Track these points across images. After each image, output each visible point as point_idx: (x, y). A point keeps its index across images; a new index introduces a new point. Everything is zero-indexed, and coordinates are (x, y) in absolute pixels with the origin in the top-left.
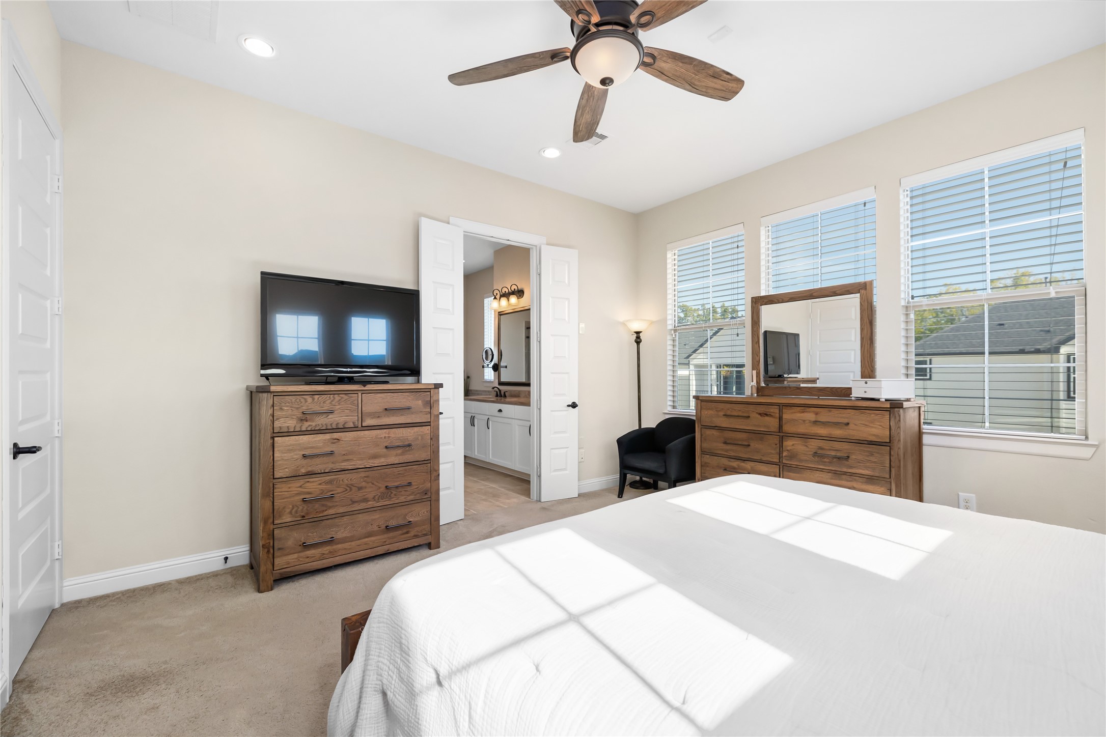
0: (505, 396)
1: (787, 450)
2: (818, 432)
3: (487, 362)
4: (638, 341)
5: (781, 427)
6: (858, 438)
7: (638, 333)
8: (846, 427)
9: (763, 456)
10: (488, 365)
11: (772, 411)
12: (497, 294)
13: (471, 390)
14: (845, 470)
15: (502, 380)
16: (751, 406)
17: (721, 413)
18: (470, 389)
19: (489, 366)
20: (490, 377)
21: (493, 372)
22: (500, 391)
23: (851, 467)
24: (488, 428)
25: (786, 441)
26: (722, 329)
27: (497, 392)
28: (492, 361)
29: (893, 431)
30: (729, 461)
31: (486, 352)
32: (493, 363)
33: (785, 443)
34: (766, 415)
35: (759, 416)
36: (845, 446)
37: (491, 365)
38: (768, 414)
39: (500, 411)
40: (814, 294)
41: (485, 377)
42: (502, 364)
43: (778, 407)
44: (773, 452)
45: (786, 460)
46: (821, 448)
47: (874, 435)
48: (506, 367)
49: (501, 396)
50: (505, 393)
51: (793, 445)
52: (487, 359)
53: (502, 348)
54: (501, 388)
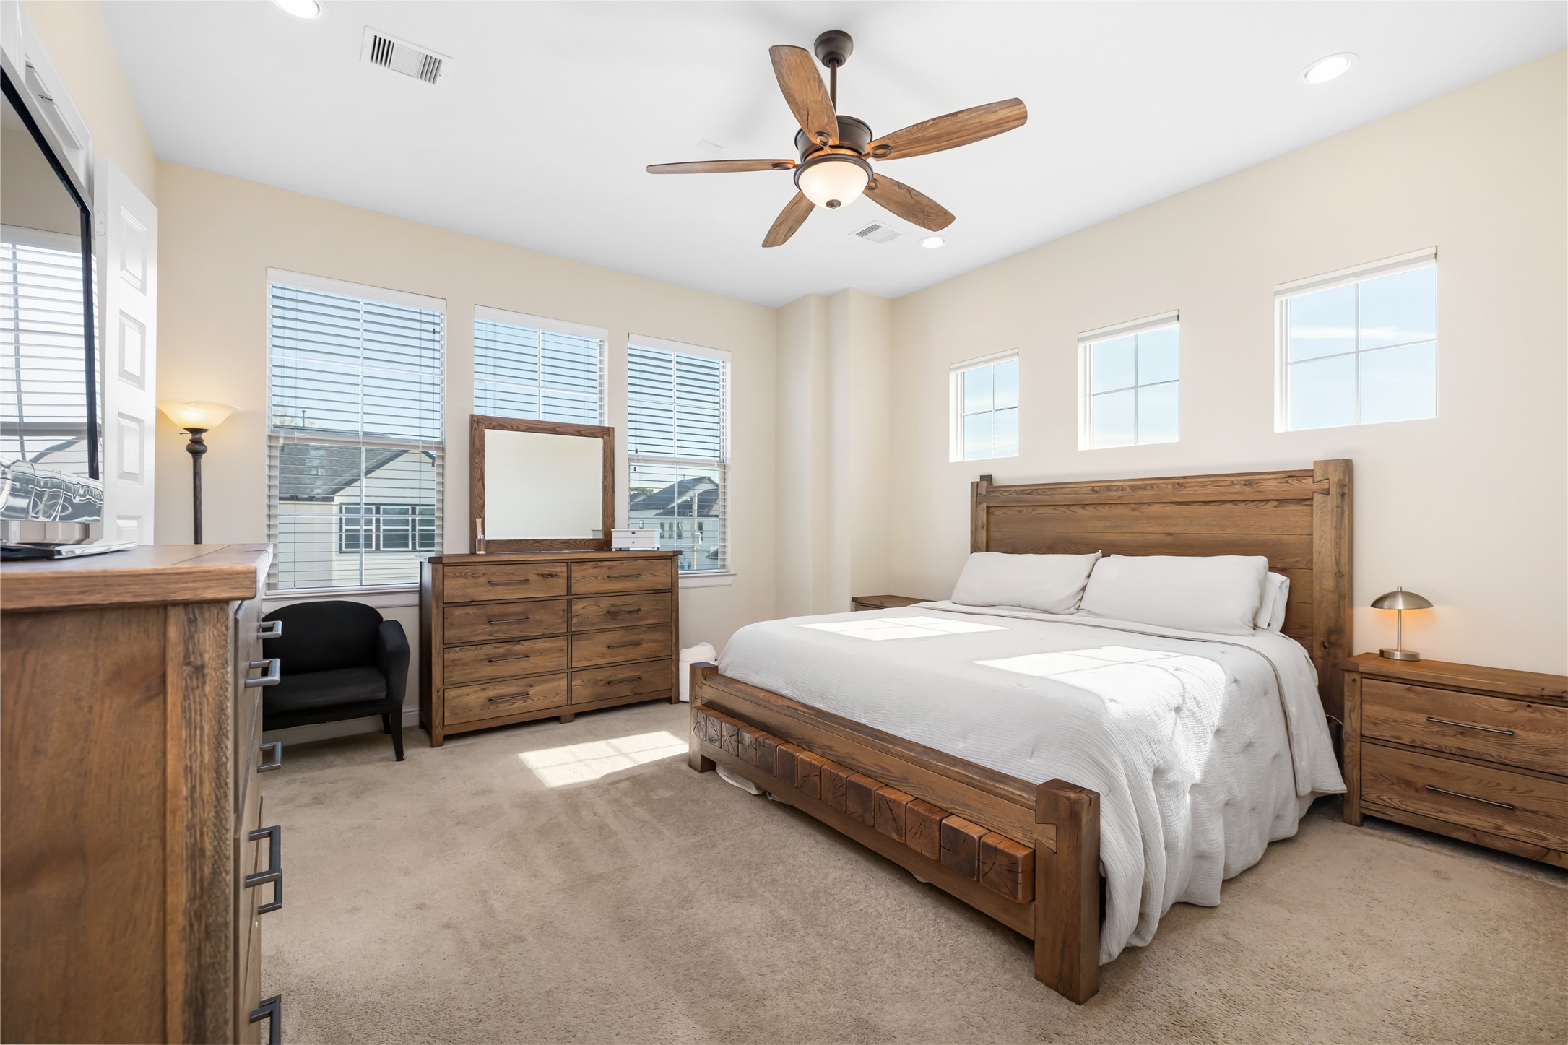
1: (577, 615)
2: (610, 588)
4: (196, 448)
5: (569, 588)
6: (647, 589)
7: (196, 431)
8: (637, 579)
9: (546, 629)
11: (558, 569)
14: (636, 624)
16: (530, 567)
17: (482, 580)
23: (641, 619)
25: (576, 604)
26: (407, 451)
29: (673, 577)
30: (496, 647)
33: (574, 608)
34: (551, 575)
35: (540, 578)
36: (636, 598)
38: (554, 573)
40: (557, 429)
43: (566, 564)
44: (560, 621)
45: (576, 627)
46: (613, 605)
47: (660, 583)
51: (584, 608)
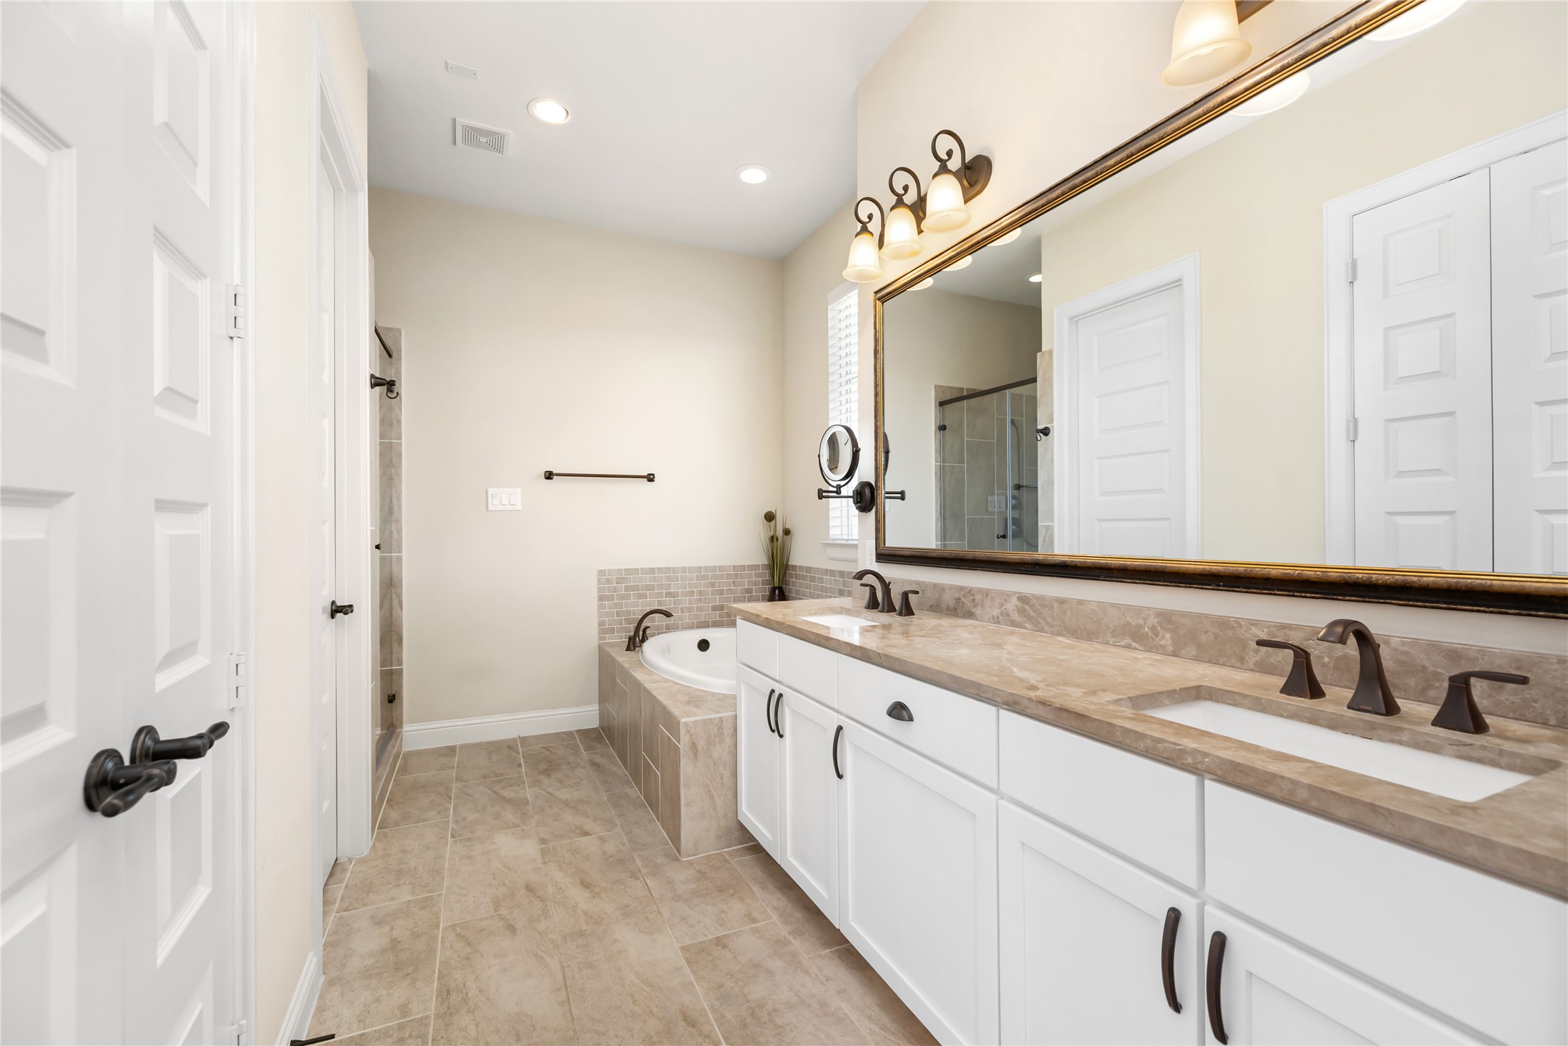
0: (907, 610)
3: (835, 478)
10: (839, 487)
12: (870, 217)
13: (794, 567)
15: (894, 540)
18: (791, 562)
19: (844, 491)
20: (845, 532)
21: (854, 510)
22: (886, 586)
24: (840, 776)
27: (873, 589)
28: (850, 474)
31: (833, 442)
32: (854, 483)
37: (849, 490)
39: (899, 711)
41: (832, 532)
42: (891, 484)
48: (902, 495)
49: (890, 608)
50: (905, 596)
52: (833, 465)
53: (889, 429)
54: (891, 572)
